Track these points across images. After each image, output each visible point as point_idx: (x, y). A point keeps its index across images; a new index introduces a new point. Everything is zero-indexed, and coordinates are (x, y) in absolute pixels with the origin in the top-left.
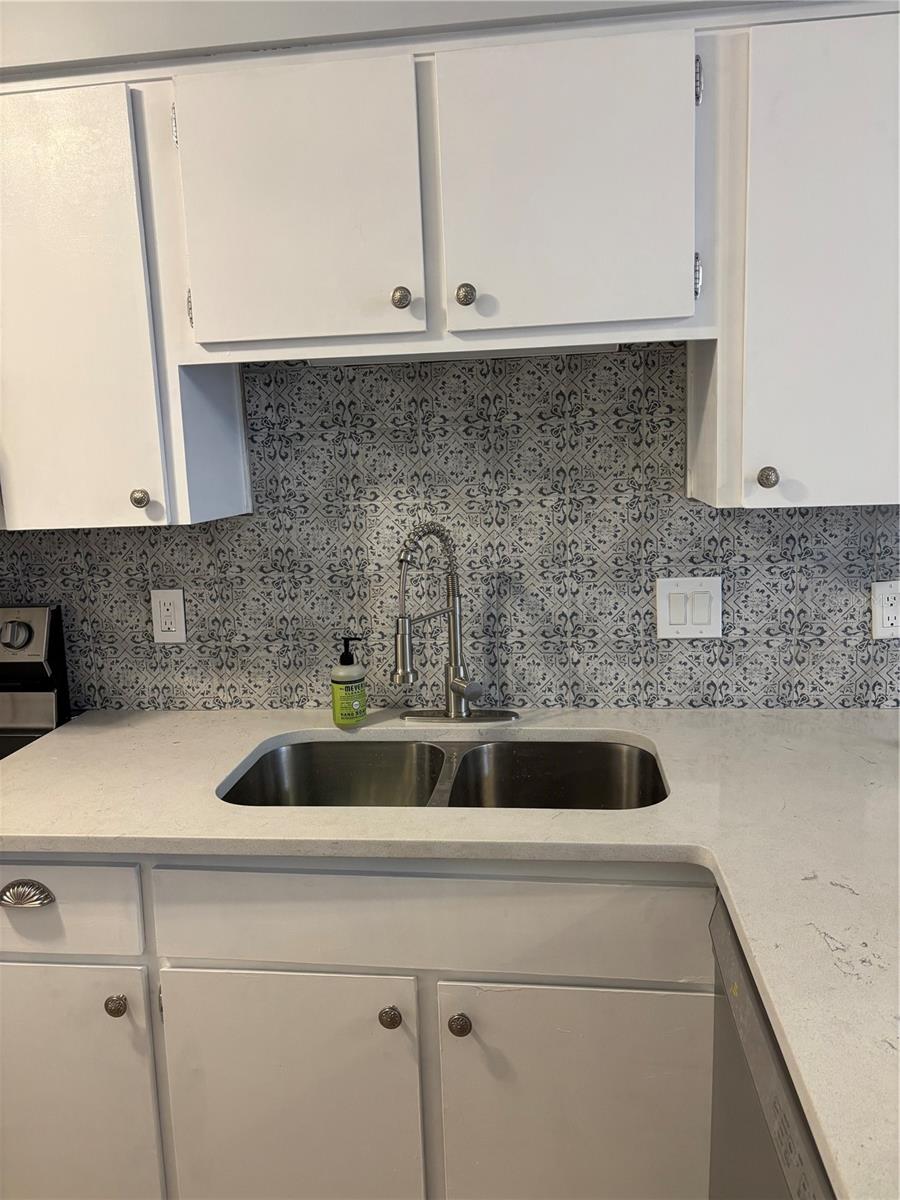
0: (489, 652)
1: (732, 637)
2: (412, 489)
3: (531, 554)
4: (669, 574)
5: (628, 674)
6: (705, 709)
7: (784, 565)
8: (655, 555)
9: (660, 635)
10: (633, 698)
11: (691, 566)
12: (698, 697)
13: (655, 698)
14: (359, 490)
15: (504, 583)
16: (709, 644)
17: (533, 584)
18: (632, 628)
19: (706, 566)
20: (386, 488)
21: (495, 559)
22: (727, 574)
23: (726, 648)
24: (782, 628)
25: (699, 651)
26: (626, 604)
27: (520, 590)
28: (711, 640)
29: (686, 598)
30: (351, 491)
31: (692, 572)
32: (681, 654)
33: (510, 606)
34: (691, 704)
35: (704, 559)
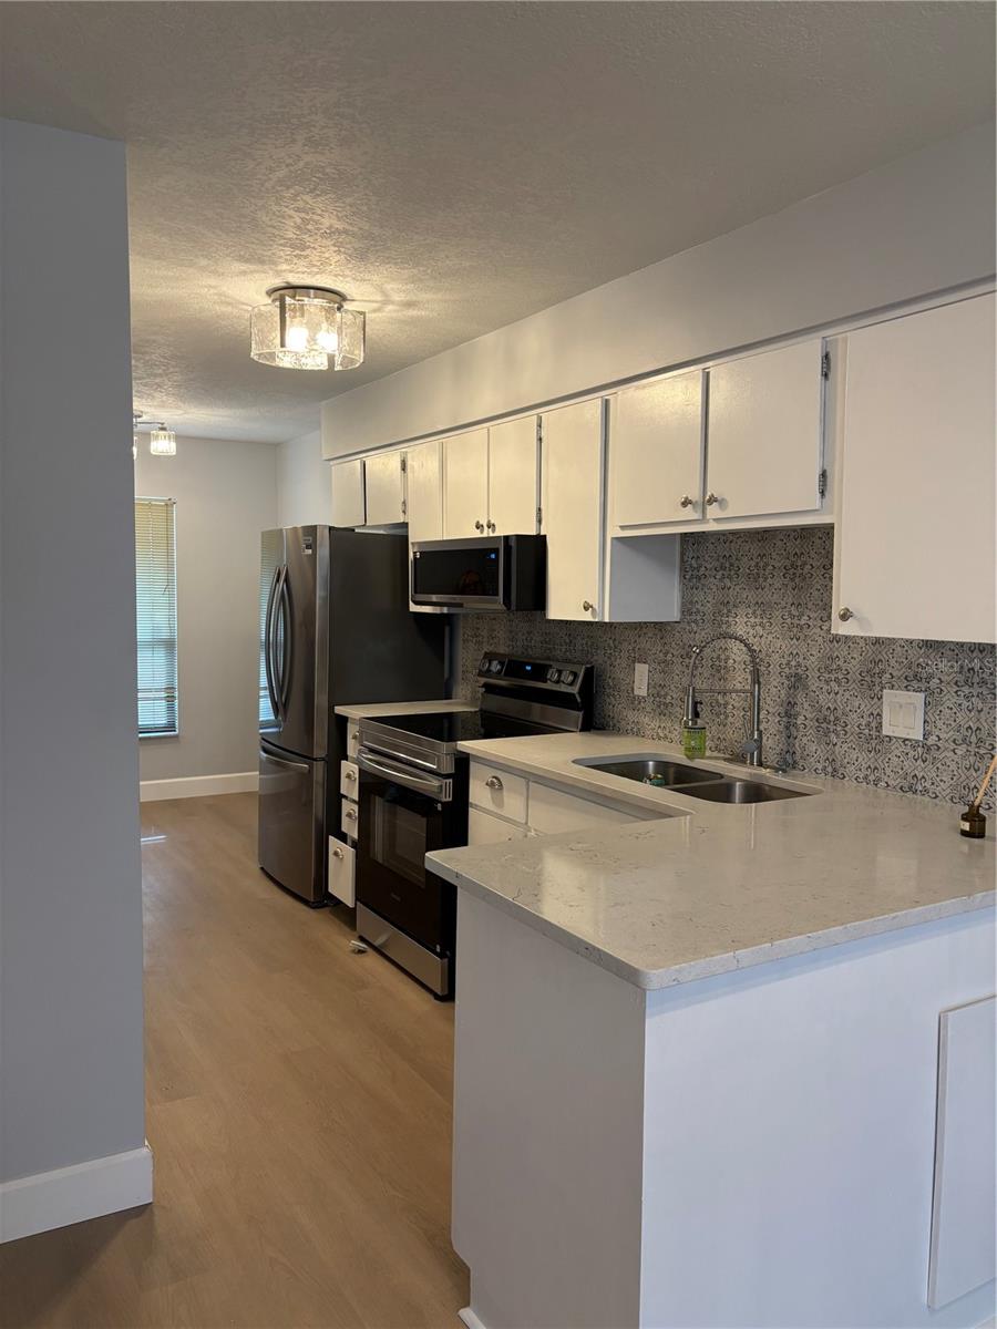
0: (787, 728)
1: (929, 742)
2: (754, 613)
3: (813, 662)
4: (892, 687)
5: (864, 759)
6: (909, 795)
7: (966, 690)
8: (884, 672)
9: (884, 732)
10: (866, 777)
11: (906, 683)
12: (906, 785)
13: (879, 780)
14: (729, 611)
15: (797, 681)
16: (915, 744)
17: (814, 684)
18: (868, 724)
19: (915, 684)
20: (741, 611)
21: (793, 663)
22: (929, 692)
23: (925, 749)
24: (964, 740)
25: (908, 750)
26: (866, 706)
27: (806, 687)
28: (917, 741)
29: (901, 706)
30: (725, 611)
31: (906, 687)
32: (897, 748)
33: (800, 698)
34: (901, 788)
35: (914, 679)
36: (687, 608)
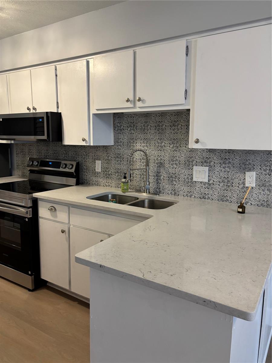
0: (157, 180)
1: (210, 182)
2: (143, 142)
3: (167, 158)
4: (197, 165)
5: (186, 189)
6: (203, 200)
7: (224, 165)
8: (193, 160)
9: (194, 180)
10: (187, 195)
11: (202, 164)
12: (202, 196)
13: (192, 195)
14: (133, 142)
15: (161, 165)
16: (205, 183)
17: (167, 165)
18: (188, 178)
19: (205, 164)
20: (139, 141)
21: (159, 159)
22: (210, 166)
23: (209, 185)
24: (223, 181)
25: (202, 185)
26: (187, 172)
27: (164, 166)
29: (200, 171)
32: (198, 185)
33: (162, 170)
34: (200, 198)
35: (205, 162)
36: (116, 141)
